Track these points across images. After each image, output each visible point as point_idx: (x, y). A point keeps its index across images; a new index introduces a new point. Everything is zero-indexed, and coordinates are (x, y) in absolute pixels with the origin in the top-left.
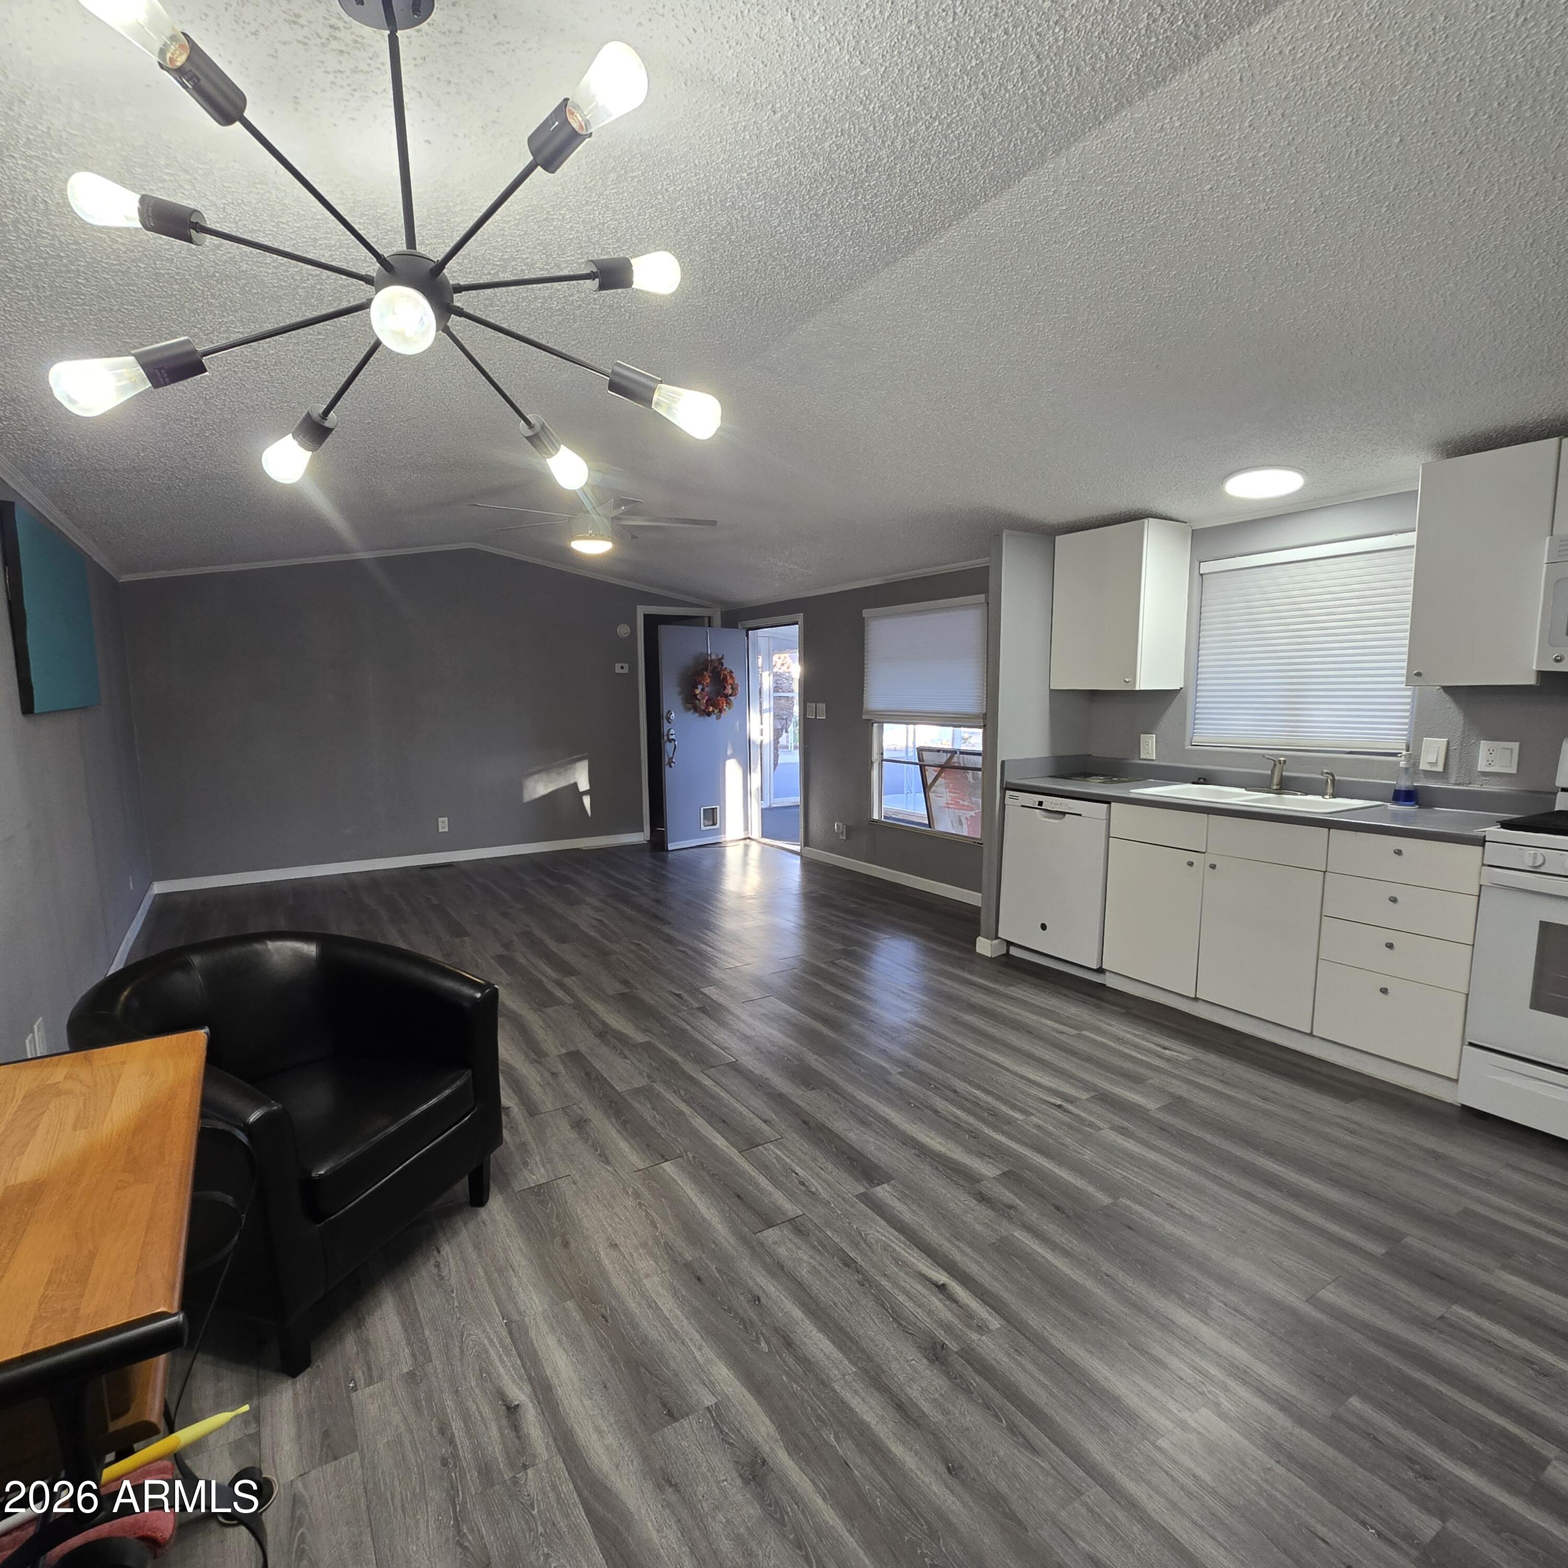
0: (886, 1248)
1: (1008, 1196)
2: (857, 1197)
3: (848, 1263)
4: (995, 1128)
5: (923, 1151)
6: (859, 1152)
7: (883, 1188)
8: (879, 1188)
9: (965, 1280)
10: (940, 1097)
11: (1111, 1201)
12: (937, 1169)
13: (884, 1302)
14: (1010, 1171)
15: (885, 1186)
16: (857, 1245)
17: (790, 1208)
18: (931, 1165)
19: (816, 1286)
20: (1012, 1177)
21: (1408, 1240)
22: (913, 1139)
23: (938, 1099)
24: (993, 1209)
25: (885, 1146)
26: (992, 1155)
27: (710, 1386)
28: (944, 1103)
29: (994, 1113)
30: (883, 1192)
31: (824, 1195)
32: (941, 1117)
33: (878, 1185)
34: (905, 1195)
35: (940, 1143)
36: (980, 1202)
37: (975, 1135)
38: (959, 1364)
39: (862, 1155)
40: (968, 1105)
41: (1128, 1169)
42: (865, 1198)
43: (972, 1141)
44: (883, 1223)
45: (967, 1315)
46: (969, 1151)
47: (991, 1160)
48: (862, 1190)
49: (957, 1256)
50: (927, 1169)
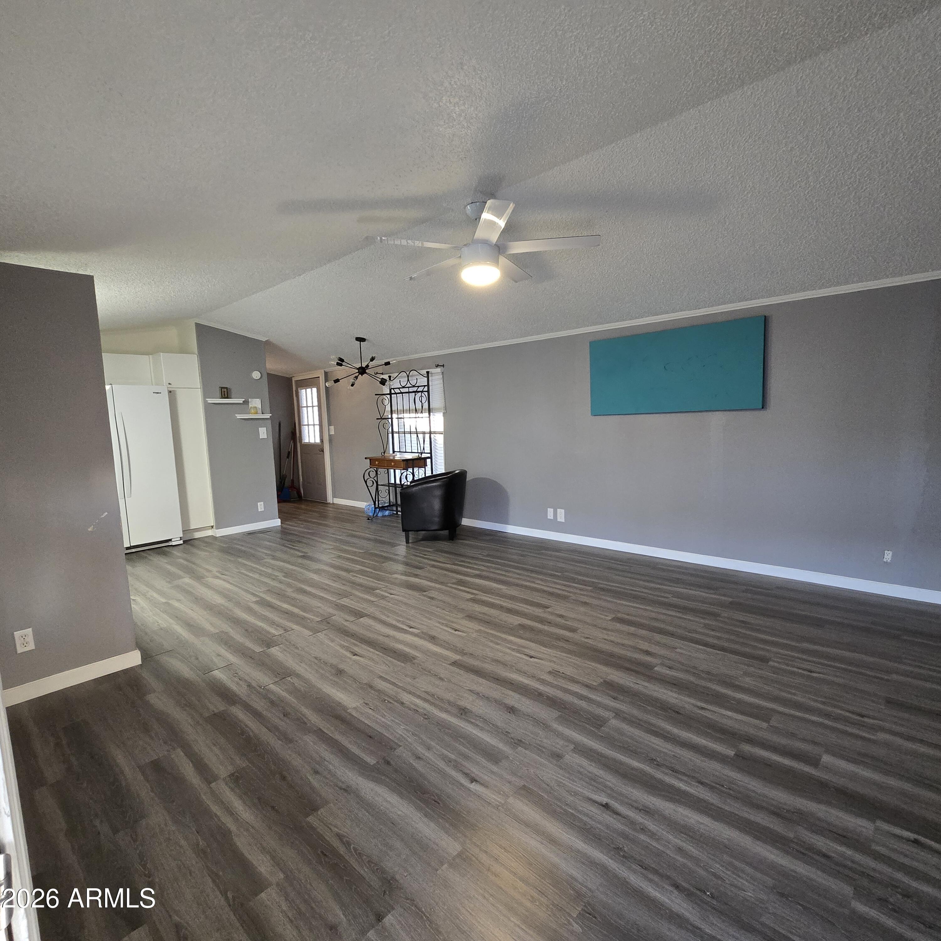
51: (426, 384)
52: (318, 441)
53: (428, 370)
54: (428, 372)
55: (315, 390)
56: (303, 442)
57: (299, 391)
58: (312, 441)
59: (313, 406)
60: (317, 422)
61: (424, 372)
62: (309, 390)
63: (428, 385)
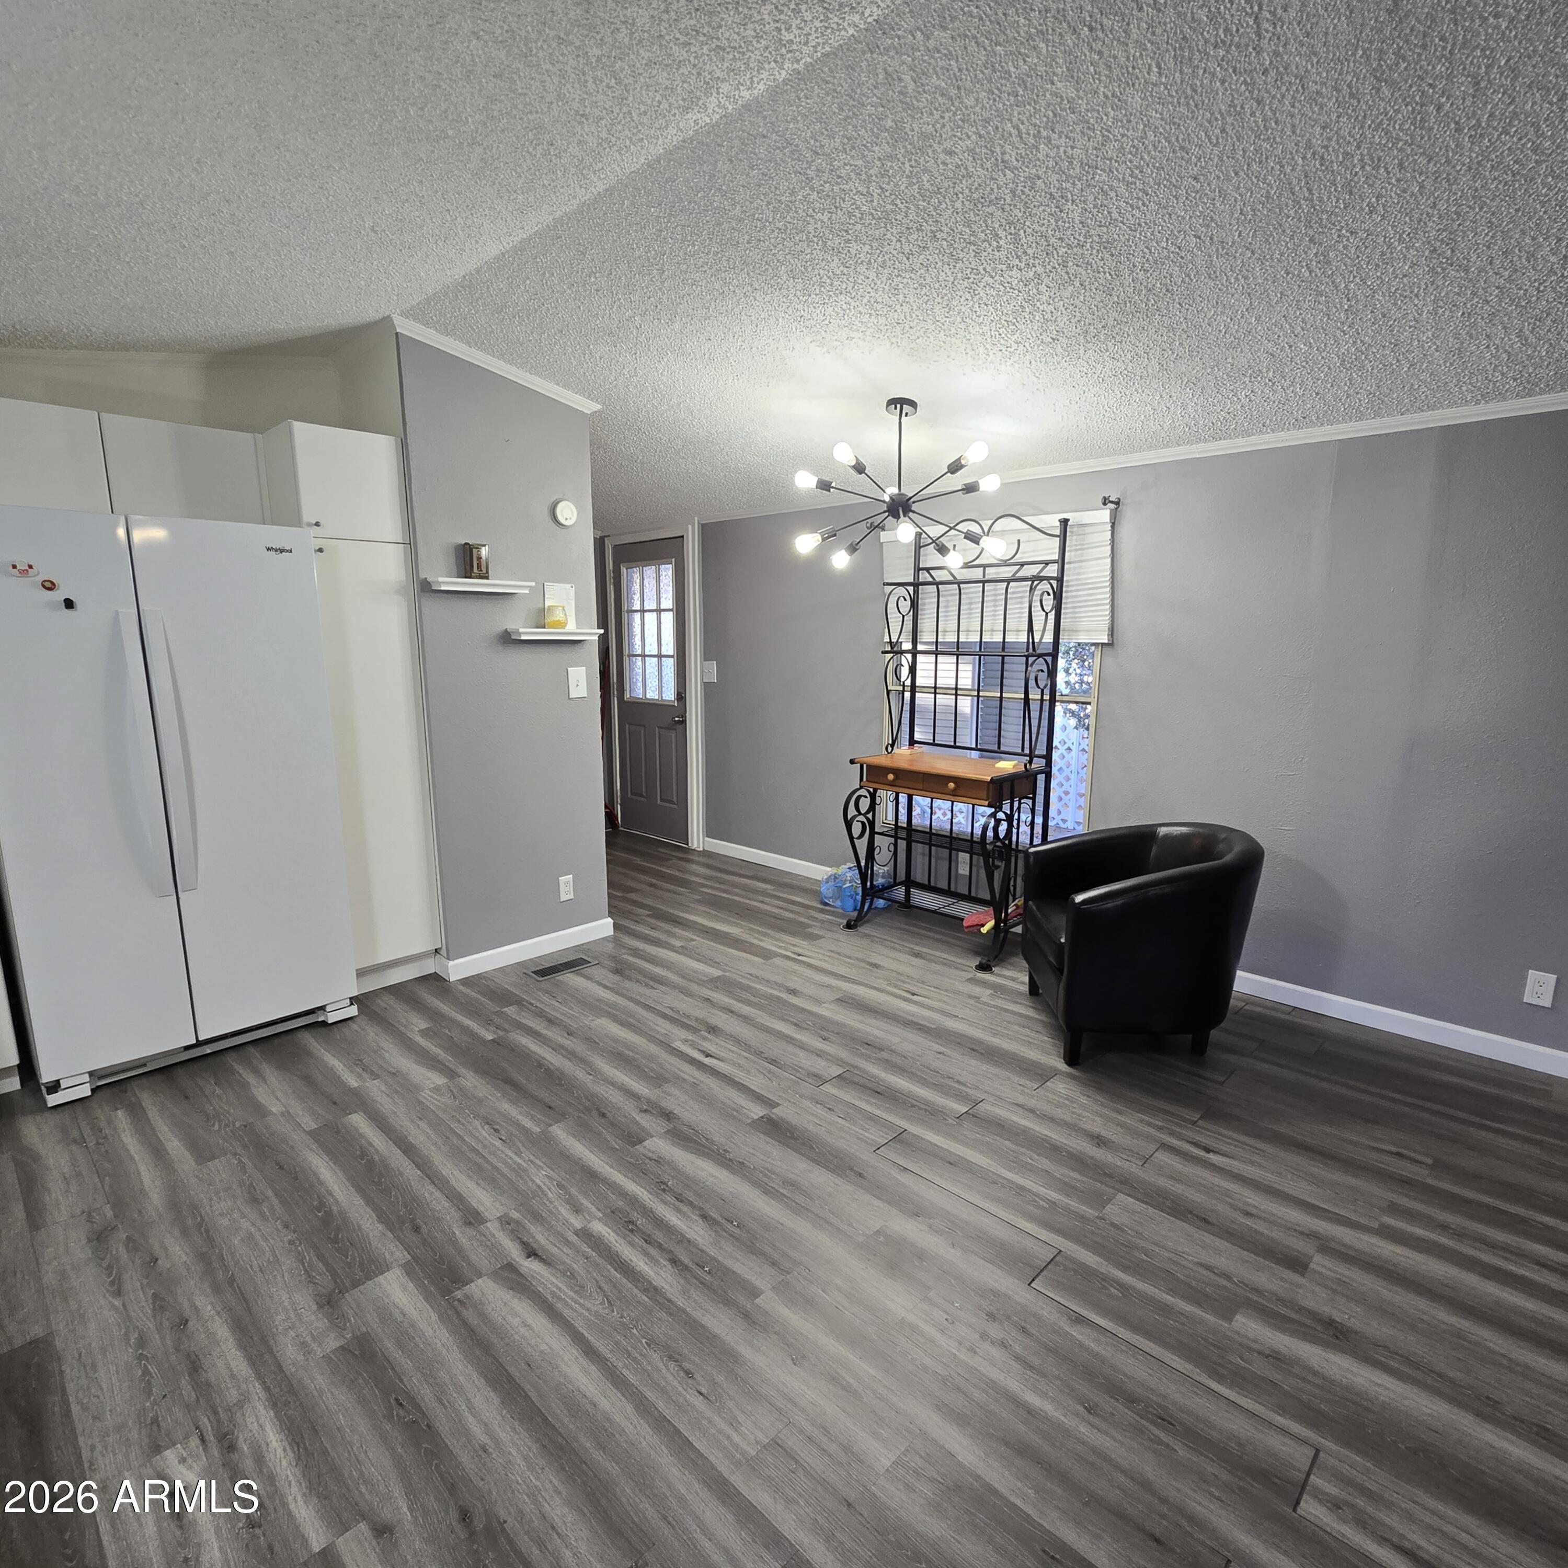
0: (749, 1072)
1: (645, 1121)
2: (779, 1105)
3: (773, 1062)
4: (633, 1201)
5: (722, 1159)
6: (788, 1146)
7: (757, 1114)
8: (761, 1114)
9: (693, 1061)
10: (696, 1246)
11: (551, 1129)
12: (707, 1139)
13: (747, 1047)
14: (634, 1144)
15: (756, 1117)
16: (770, 1072)
17: (829, 1088)
18: (712, 1143)
19: (791, 1048)
20: (634, 1138)
21: (309, 1123)
22: (733, 1172)
23: (700, 1241)
24: (661, 1108)
25: (762, 1157)
26: (647, 1161)
27: (827, 1009)
28: (691, 1235)
29: (628, 1227)
30: (757, 1111)
31: (807, 1103)
32: (701, 1209)
33: (762, 1117)
34: (737, 1111)
35: (703, 1170)
36: (671, 1113)
37: (661, 1187)
38: (700, 1027)
39: (784, 1144)
40: (660, 1236)
41: (505, 1163)
42: (772, 1105)
43: (666, 1178)
44: (753, 1088)
45: (693, 1045)
46: (671, 1164)
47: (650, 1155)
48: (775, 1110)
49: (697, 1073)
50: (717, 1138)
51: (1056, 557)
52: (670, 695)
53: (1066, 516)
54: (1065, 522)
55: (667, 572)
56: (627, 696)
57: (624, 570)
58: (652, 694)
59: (659, 611)
60: (669, 647)
61: (1052, 522)
62: (650, 571)
63: (1062, 561)
